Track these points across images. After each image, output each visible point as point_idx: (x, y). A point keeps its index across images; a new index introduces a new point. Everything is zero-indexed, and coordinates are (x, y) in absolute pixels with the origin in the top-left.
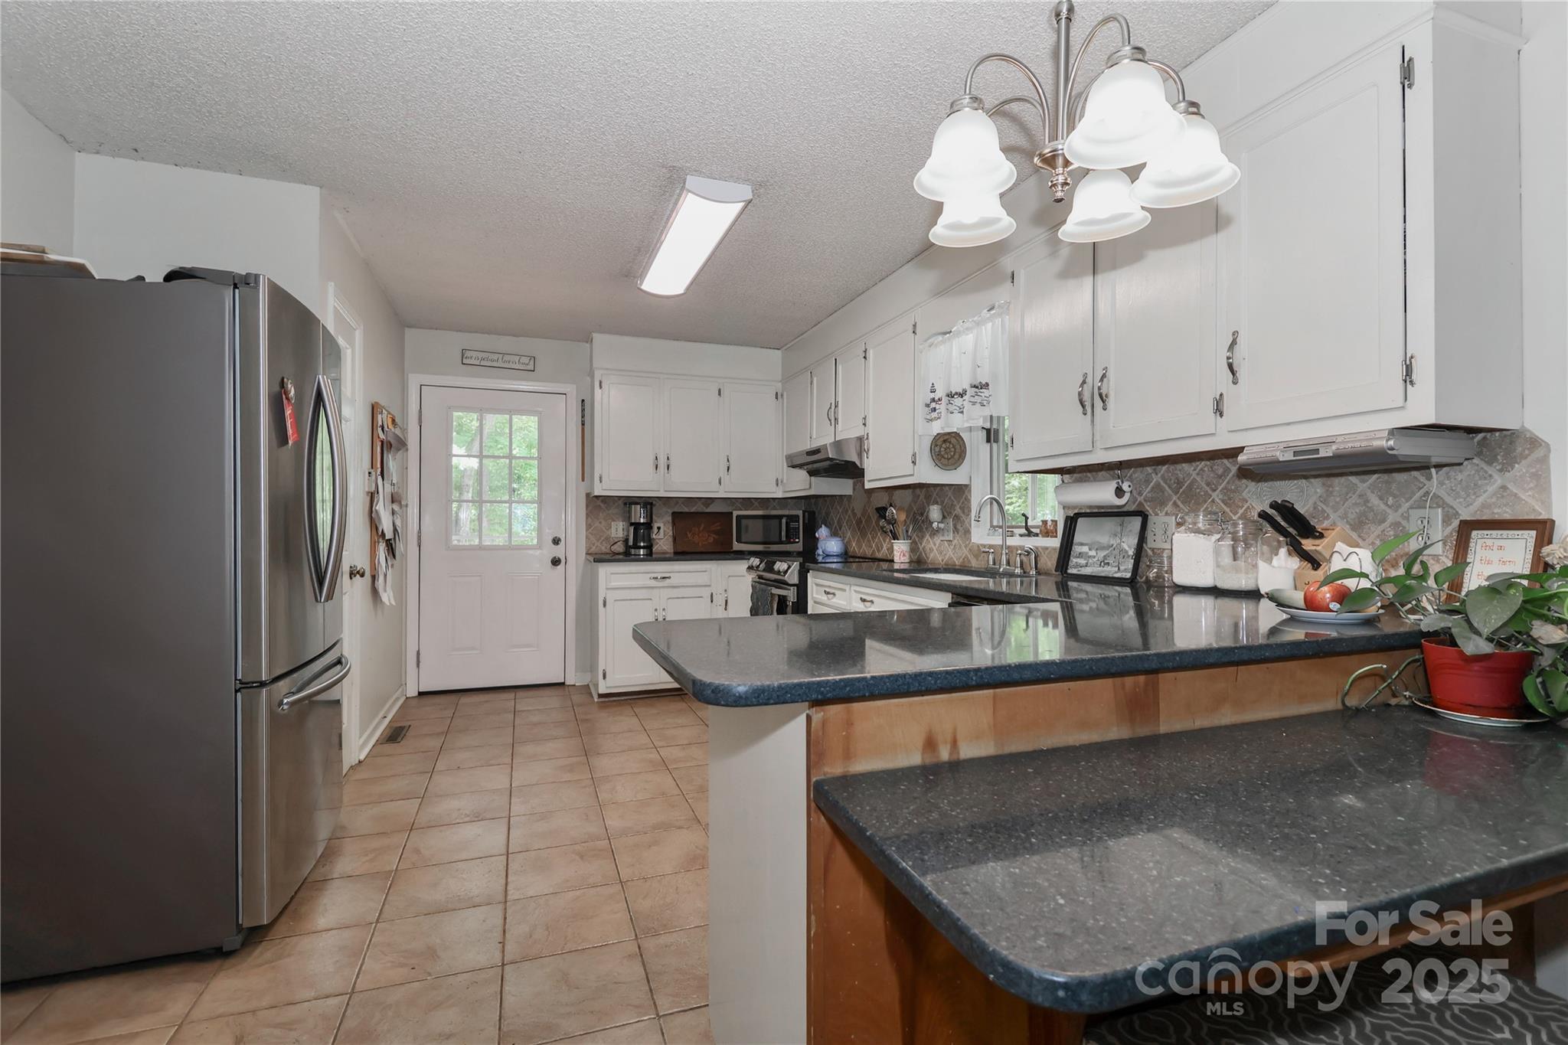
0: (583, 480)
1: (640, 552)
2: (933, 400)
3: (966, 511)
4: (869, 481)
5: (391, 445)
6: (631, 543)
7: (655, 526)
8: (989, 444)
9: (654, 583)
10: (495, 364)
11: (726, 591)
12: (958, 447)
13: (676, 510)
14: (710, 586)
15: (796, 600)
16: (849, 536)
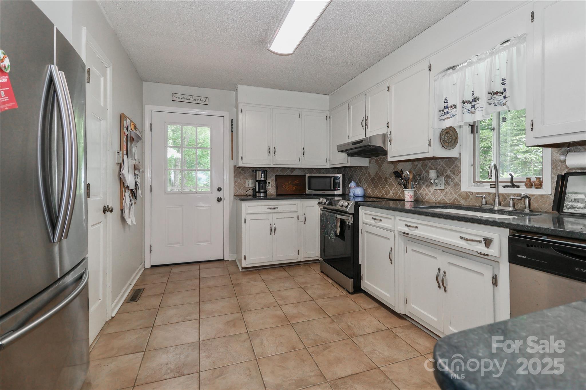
0: (232, 159)
1: (261, 195)
2: (446, 107)
3: (456, 173)
4: (391, 157)
5: (133, 139)
6: (257, 190)
7: (268, 181)
8: (473, 134)
9: (269, 211)
10: (188, 101)
11: (305, 214)
12: (453, 136)
13: (277, 174)
14: (297, 212)
15: (353, 222)
16: (367, 187)
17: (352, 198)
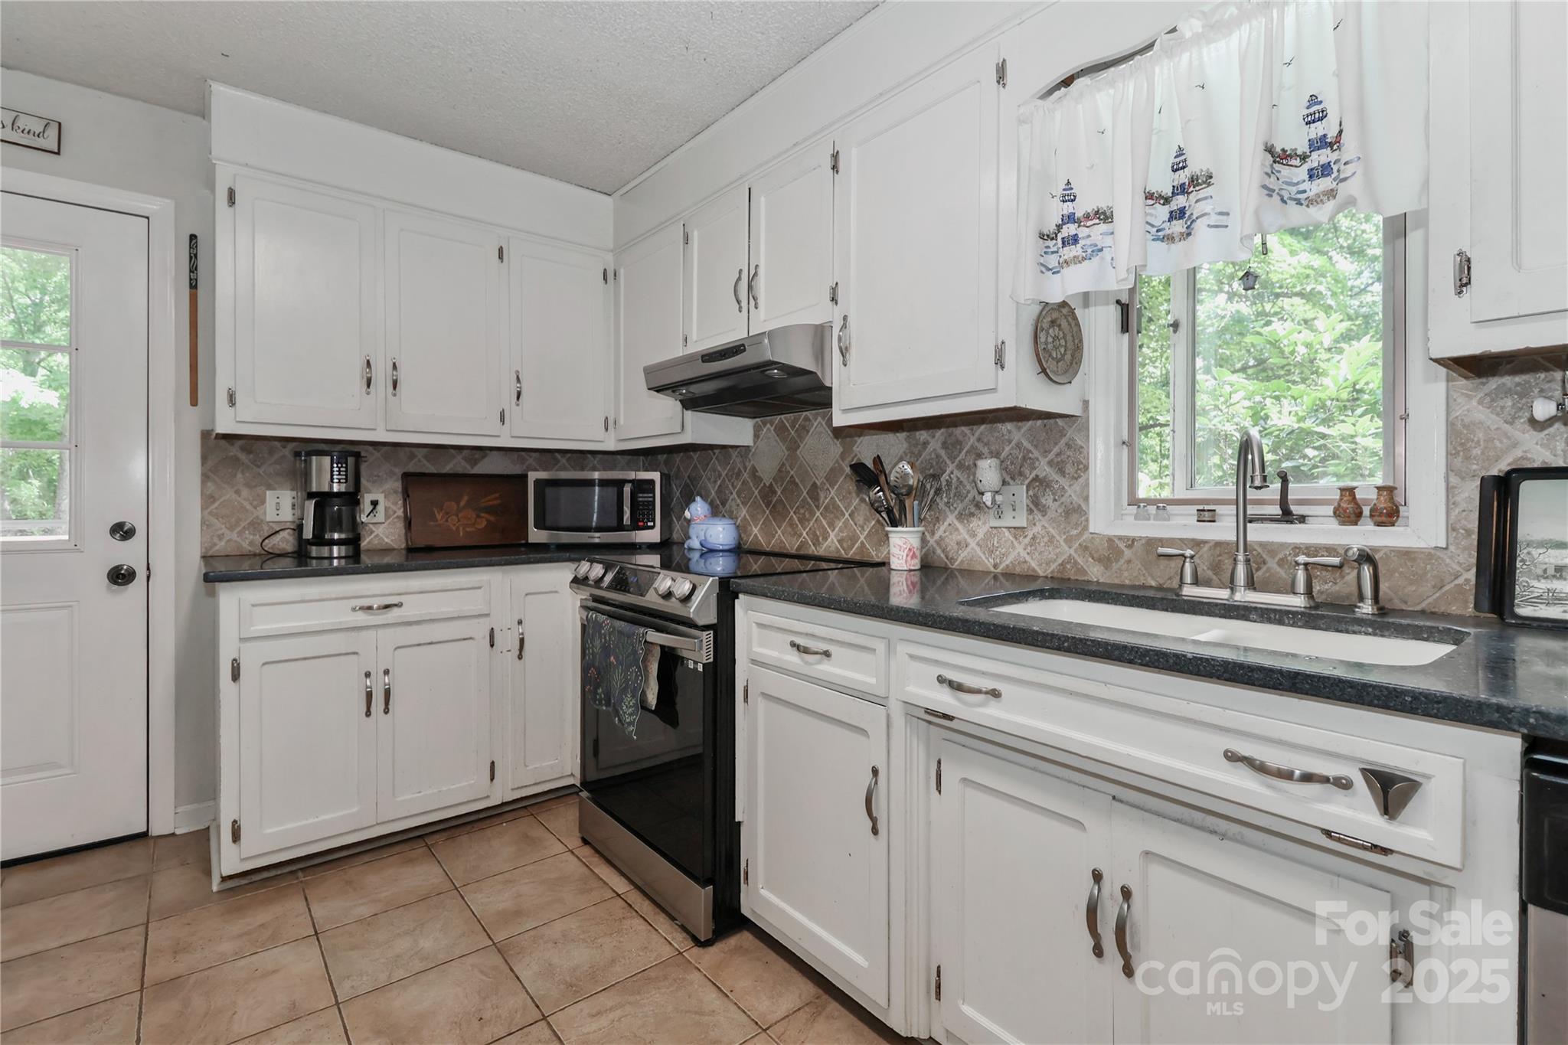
0: (192, 402)
1: (331, 551)
2: (1070, 218)
3: (1069, 469)
4: (845, 411)
6: (308, 533)
7: (367, 499)
8: (1127, 335)
9: (362, 618)
11: (520, 622)
12: (1069, 338)
13: (412, 468)
14: (487, 615)
15: (711, 660)
16: (747, 517)
17: (695, 556)
